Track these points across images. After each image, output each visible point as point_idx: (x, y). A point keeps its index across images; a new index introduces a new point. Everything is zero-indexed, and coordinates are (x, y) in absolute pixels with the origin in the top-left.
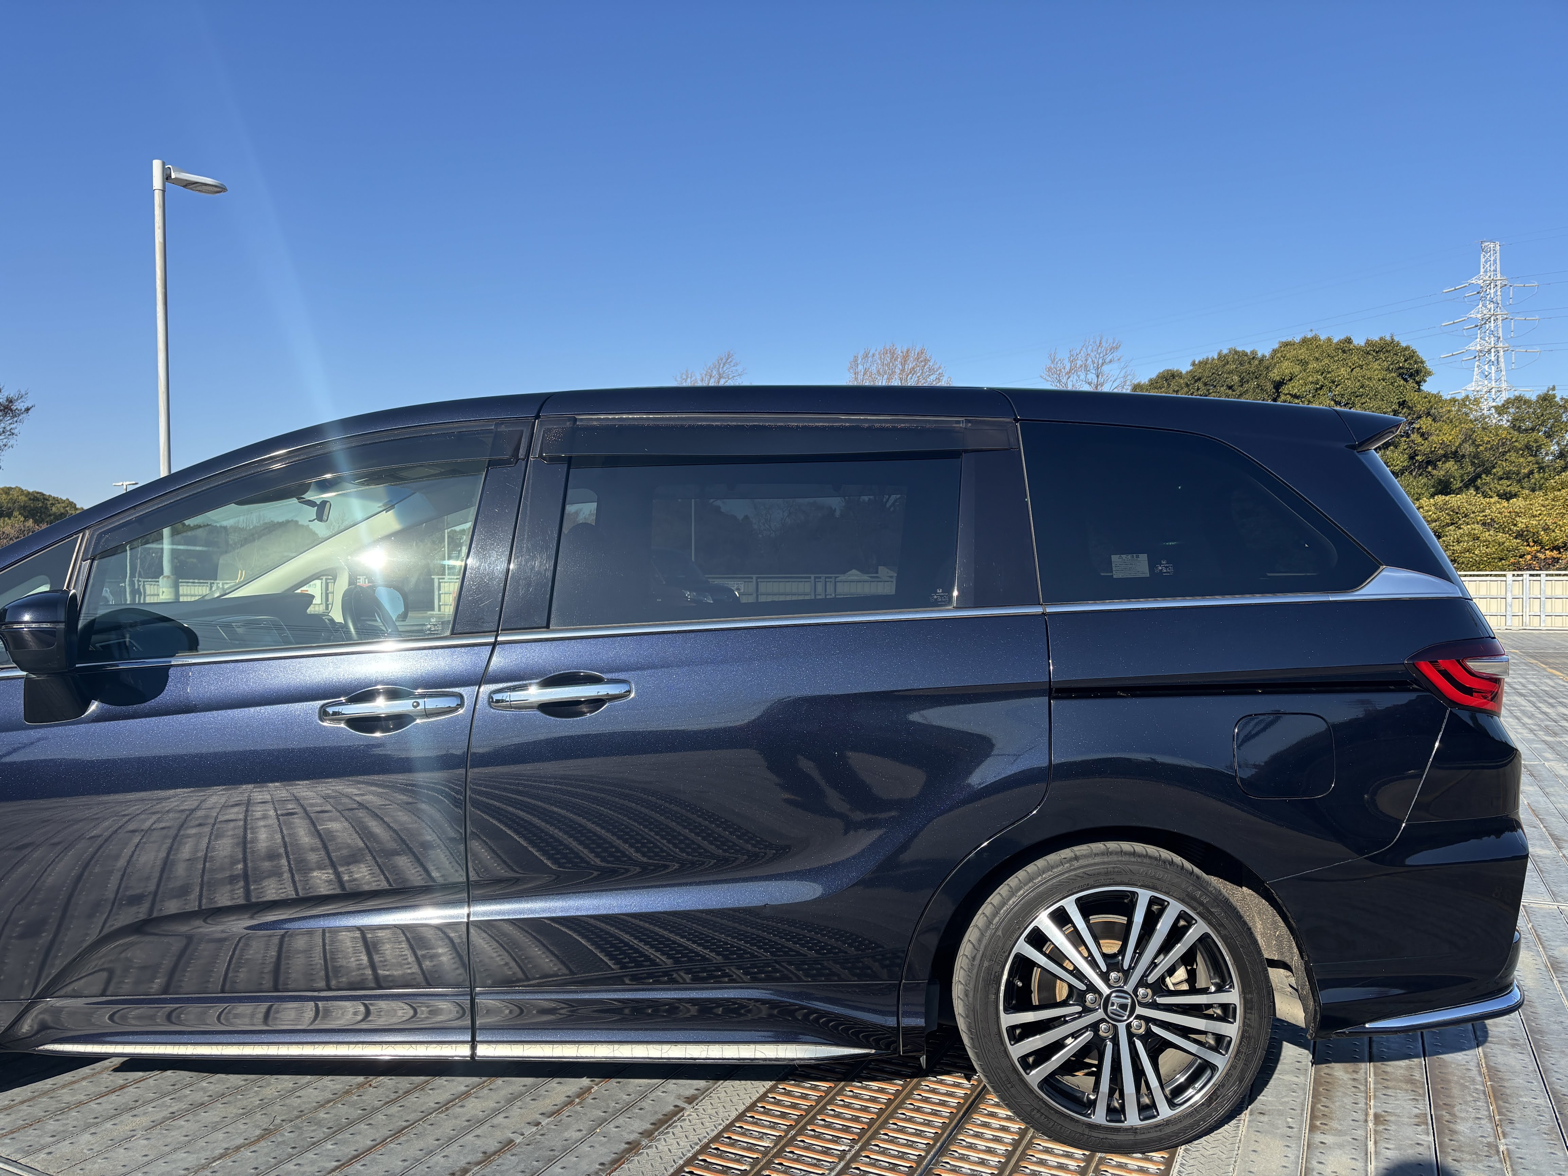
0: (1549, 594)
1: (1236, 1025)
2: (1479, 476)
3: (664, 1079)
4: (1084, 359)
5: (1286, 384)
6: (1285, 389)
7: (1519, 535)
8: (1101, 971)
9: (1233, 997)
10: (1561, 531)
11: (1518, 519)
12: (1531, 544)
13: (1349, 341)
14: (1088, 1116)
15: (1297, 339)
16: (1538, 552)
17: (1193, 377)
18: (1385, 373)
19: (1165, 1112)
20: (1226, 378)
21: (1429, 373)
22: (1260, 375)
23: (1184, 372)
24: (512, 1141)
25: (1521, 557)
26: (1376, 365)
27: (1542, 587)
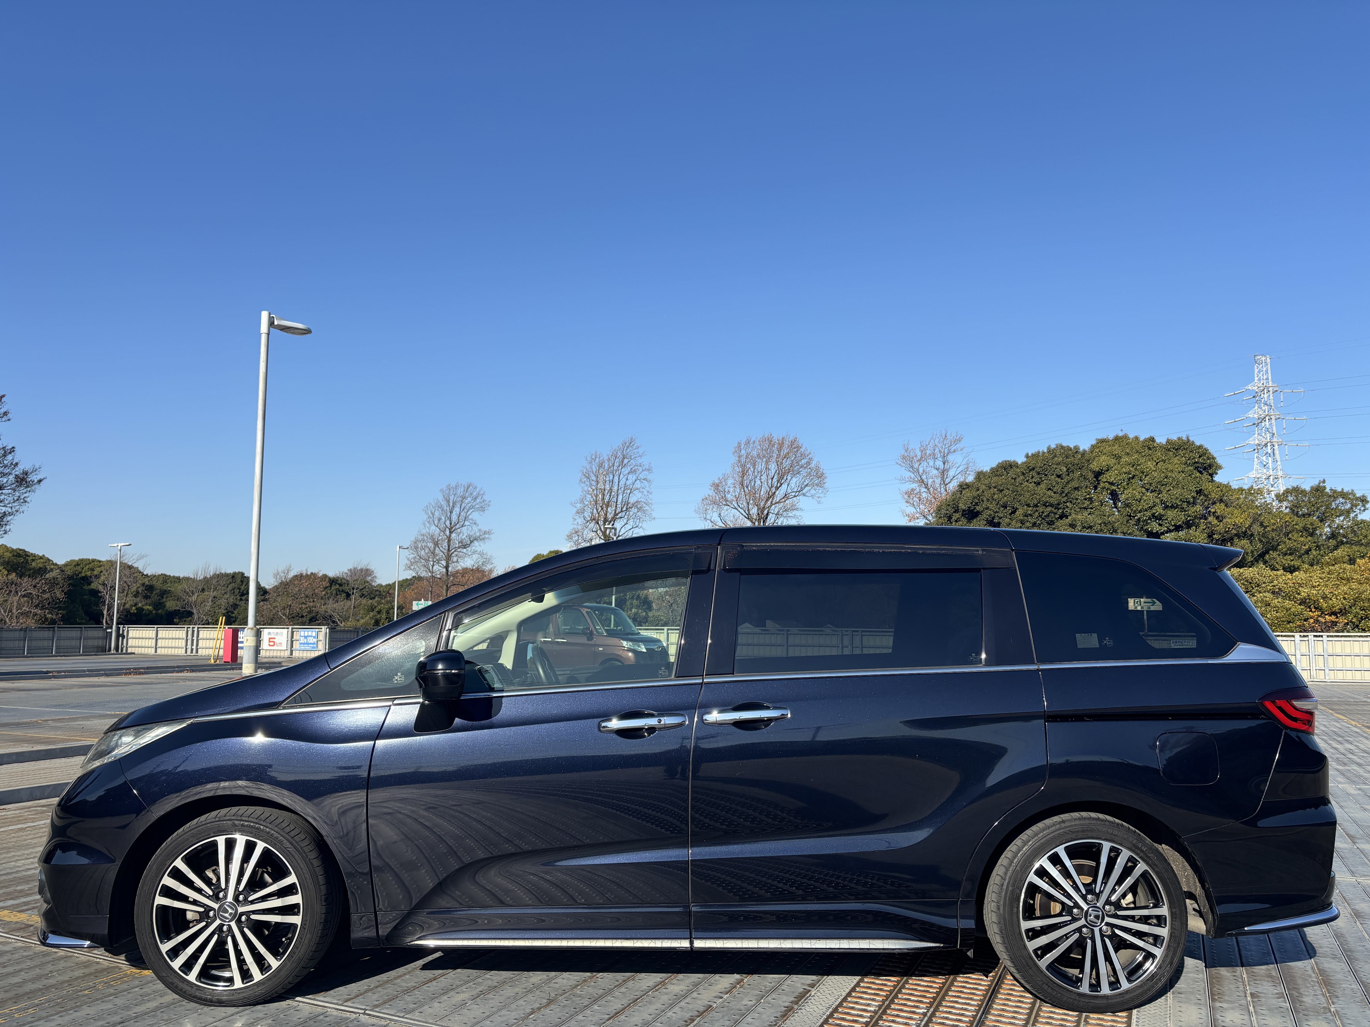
0: (1330, 652)
1: (1167, 928)
2: (1267, 552)
3: (788, 974)
4: (932, 449)
5: (1104, 473)
6: (1103, 478)
7: (1303, 602)
8: (1082, 894)
9: (1164, 911)
10: (1337, 599)
11: (1300, 589)
12: (1313, 610)
13: (1152, 439)
14: (1078, 988)
15: (1111, 437)
16: (1319, 616)
17: (1028, 467)
18: (1184, 466)
19: (1125, 985)
20: (1056, 468)
21: (1220, 467)
22: (1083, 466)
23: (1019, 462)
24: (711, 1006)
25: (1305, 620)
26: (1176, 460)
27: (1325, 645)
